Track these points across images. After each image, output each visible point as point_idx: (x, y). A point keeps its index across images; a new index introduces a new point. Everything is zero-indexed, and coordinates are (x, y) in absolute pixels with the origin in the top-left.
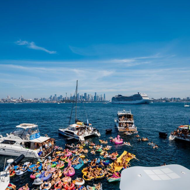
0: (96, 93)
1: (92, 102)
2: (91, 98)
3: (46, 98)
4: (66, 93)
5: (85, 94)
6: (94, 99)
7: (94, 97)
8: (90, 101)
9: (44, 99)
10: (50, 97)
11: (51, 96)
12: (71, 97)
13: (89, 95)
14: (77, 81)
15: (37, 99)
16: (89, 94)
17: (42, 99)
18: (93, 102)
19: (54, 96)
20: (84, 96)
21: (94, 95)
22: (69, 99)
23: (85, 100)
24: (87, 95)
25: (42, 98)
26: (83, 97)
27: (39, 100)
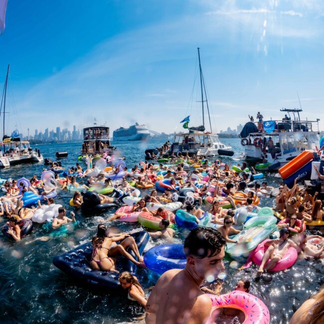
0: (74, 127)
1: (68, 141)
2: (67, 135)
4: (28, 130)
5: (58, 129)
6: (71, 136)
7: (71, 133)
8: (66, 141)
12: (35, 136)
16: (65, 129)
18: (71, 141)
20: (55, 132)
22: (33, 139)
23: (57, 139)
24: (61, 131)
26: (55, 135)
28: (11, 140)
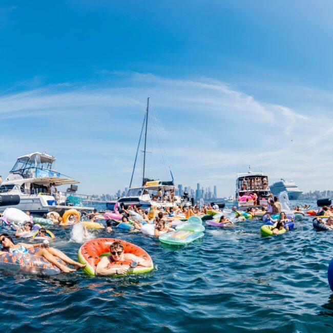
0: (198, 185)
2: (190, 194)
3: (110, 195)
5: (180, 186)
6: (195, 195)
7: (195, 191)
9: (107, 195)
10: (117, 192)
11: (119, 191)
13: (186, 188)
14: (148, 98)
15: (97, 196)
16: (187, 186)
17: (104, 197)
19: (124, 190)
21: (195, 189)
25: (105, 195)
27: (99, 197)
28: (160, 183)
